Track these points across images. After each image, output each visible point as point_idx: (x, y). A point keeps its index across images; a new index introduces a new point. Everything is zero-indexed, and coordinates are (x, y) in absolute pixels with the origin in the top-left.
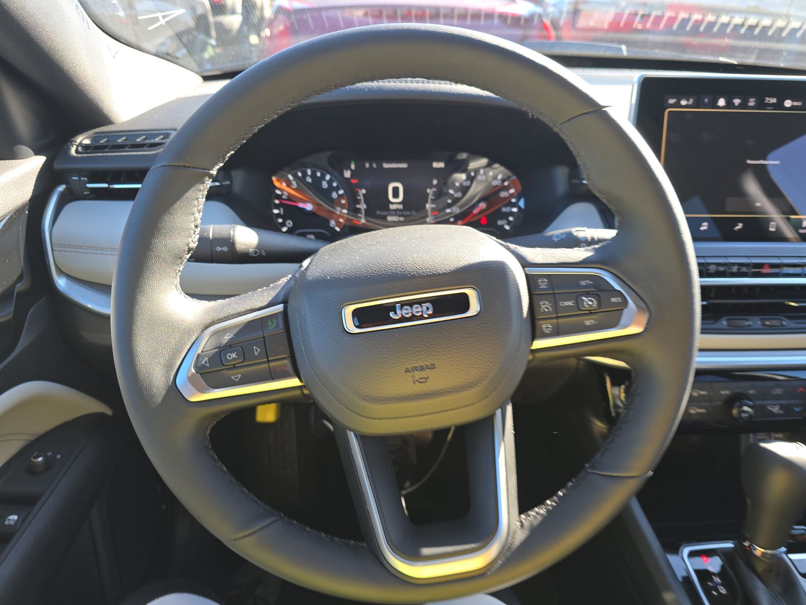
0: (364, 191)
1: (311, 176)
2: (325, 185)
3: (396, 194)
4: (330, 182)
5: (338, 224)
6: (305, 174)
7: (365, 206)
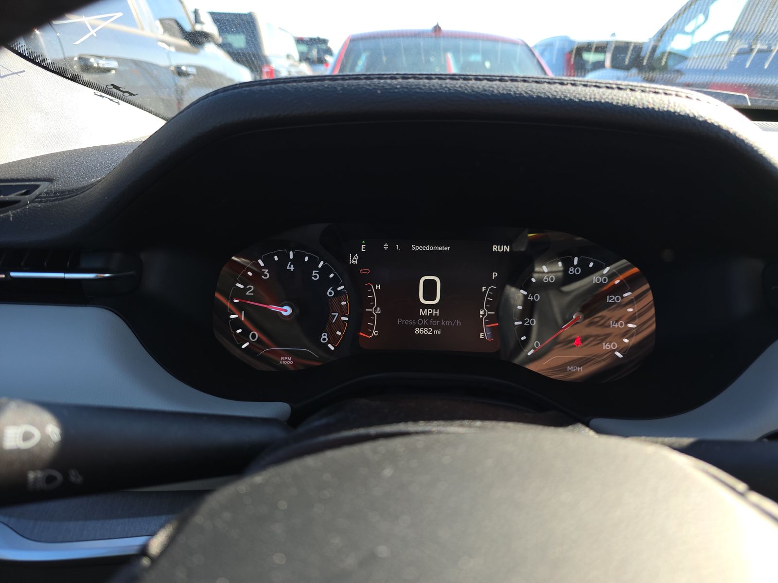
0: (378, 287)
1: (293, 262)
2: (315, 275)
3: (430, 293)
4: (324, 272)
5: (333, 339)
6: (284, 258)
7: (378, 311)
